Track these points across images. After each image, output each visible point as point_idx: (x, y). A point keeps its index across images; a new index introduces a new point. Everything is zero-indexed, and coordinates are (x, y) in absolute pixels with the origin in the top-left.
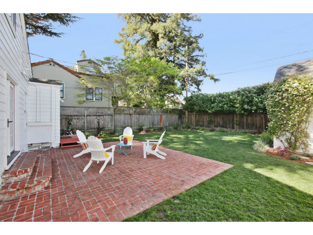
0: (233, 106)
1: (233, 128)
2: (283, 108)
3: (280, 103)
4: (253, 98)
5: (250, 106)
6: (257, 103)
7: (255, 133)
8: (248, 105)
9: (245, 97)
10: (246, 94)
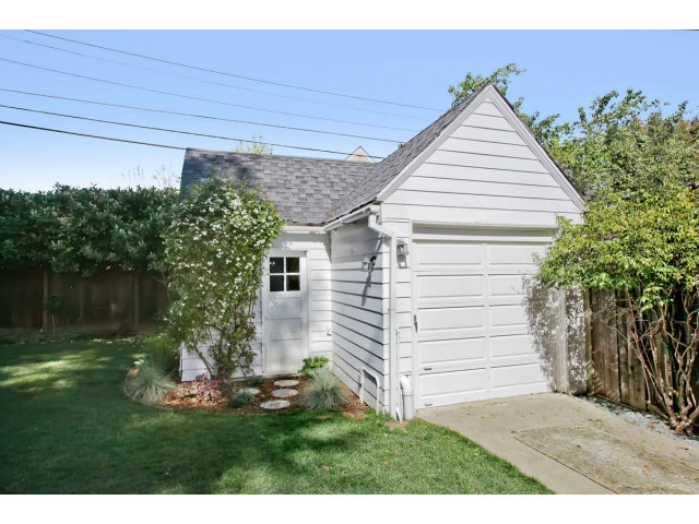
0: (42, 247)
1: (38, 324)
2: (210, 263)
3: (203, 248)
4: (111, 227)
5: (102, 249)
6: (124, 243)
7: (111, 335)
8: (93, 248)
9: (84, 221)
10: (89, 209)
